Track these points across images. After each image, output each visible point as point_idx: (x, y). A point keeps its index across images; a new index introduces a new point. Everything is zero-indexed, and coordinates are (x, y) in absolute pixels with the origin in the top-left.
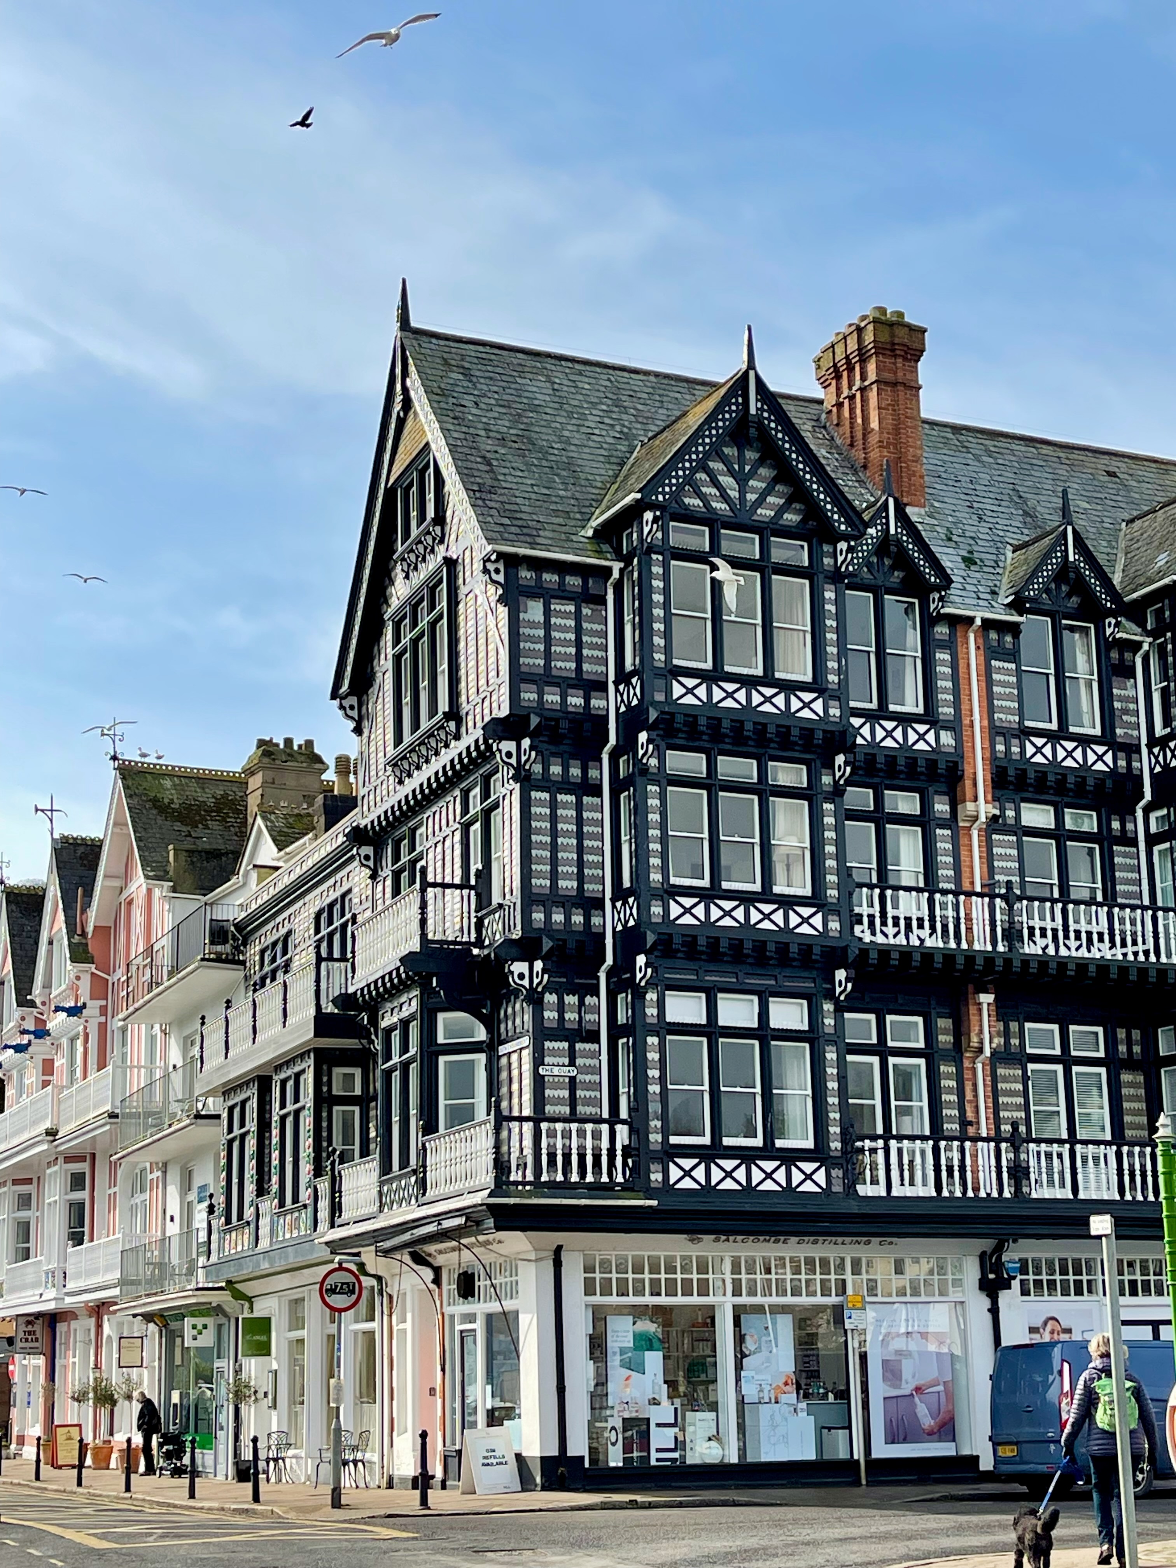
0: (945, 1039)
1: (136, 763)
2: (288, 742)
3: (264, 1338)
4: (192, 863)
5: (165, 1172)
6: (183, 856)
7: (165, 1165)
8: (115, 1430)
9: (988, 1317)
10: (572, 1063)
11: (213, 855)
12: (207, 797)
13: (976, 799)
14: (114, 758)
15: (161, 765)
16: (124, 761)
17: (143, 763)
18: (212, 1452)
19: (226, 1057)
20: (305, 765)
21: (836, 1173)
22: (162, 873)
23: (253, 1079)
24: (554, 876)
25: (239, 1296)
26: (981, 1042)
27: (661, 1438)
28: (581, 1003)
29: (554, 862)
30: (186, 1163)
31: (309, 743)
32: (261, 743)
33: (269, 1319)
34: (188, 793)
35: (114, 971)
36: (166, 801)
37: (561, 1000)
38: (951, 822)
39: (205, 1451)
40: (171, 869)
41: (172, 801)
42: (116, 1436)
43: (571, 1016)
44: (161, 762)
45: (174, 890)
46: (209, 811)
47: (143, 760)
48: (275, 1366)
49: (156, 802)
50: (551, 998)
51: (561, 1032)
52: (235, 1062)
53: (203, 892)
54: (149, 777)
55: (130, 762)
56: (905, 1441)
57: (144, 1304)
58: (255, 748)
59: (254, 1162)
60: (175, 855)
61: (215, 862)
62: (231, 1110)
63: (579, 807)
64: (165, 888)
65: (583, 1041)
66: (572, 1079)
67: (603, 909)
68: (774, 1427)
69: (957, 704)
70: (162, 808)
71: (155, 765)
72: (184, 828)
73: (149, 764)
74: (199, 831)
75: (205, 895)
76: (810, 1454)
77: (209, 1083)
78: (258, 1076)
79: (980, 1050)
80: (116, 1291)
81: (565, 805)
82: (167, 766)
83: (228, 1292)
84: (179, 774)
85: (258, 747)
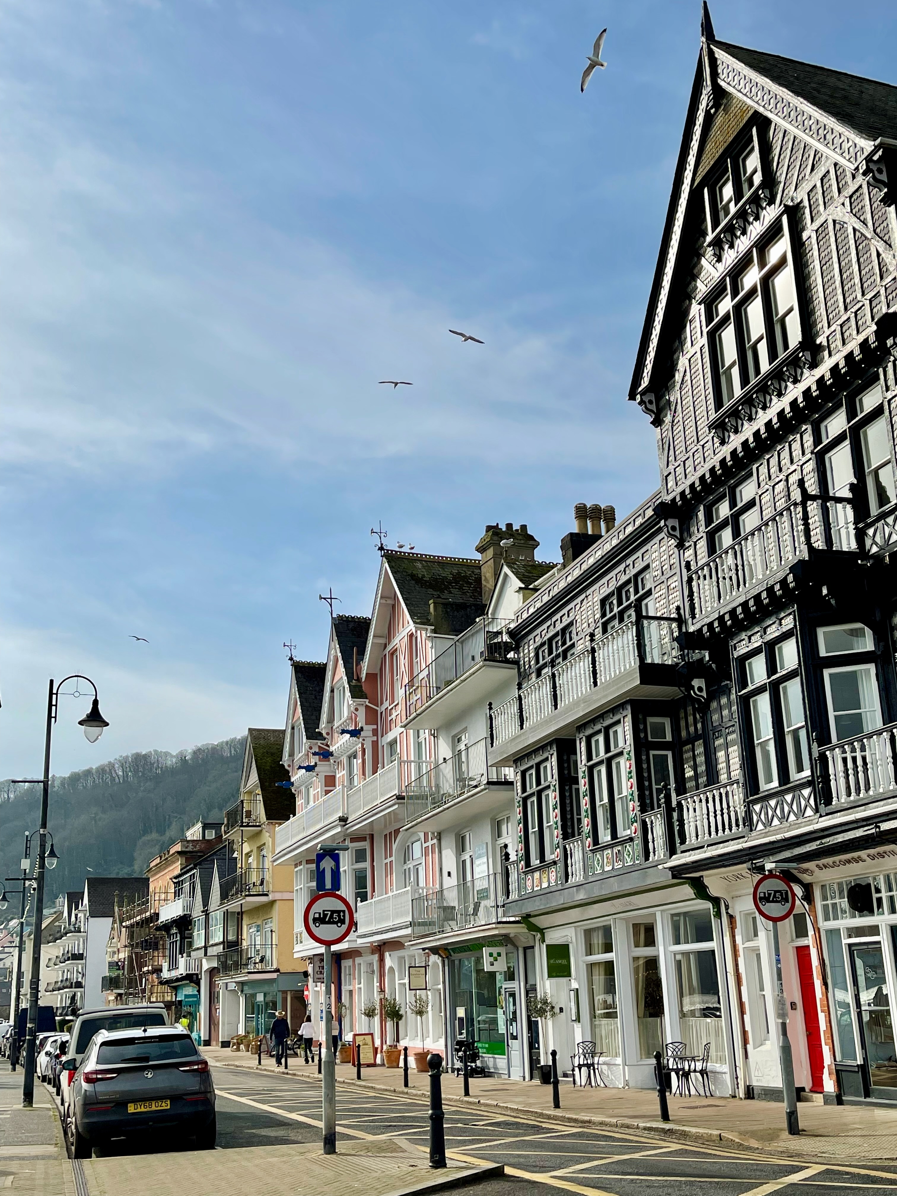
1: (396, 552)
2: (509, 526)
3: (564, 962)
4: (447, 612)
5: (439, 840)
6: (440, 609)
7: (439, 834)
8: (400, 1038)
11: (461, 607)
12: (446, 573)
14: (381, 549)
15: (413, 554)
16: (388, 550)
17: (401, 552)
18: (506, 1057)
19: (522, 728)
20: (522, 542)
22: (425, 621)
23: (550, 744)
25: (533, 928)
30: (460, 831)
31: (524, 527)
32: (489, 528)
33: (567, 946)
34: (433, 571)
35: (382, 703)
36: (420, 576)
39: (496, 1056)
40: (432, 618)
41: (423, 576)
42: (401, 1042)
44: (413, 551)
45: (435, 631)
46: (450, 583)
47: (400, 550)
48: (575, 985)
49: (413, 577)
52: (533, 729)
53: (455, 633)
54: (406, 561)
55: (392, 551)
57: (439, 939)
58: (485, 533)
59: (558, 811)
60: (435, 607)
61: (462, 612)
62: (524, 773)
64: (429, 630)
70: (418, 580)
71: (409, 553)
72: (435, 593)
73: (405, 553)
74: (446, 594)
75: (457, 636)
77: (502, 753)
78: (555, 739)
80: (409, 931)
82: (417, 554)
83: (523, 925)
84: (425, 559)
85: (487, 531)
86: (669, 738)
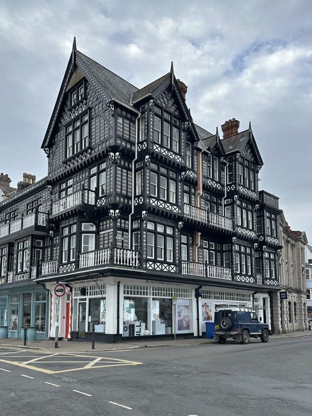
0: (191, 242)
9: (196, 302)
10: (123, 237)
13: (200, 190)
20: (6, 180)
21: (177, 268)
23: (7, 243)
24: (121, 189)
26: (198, 243)
27: (137, 329)
28: (125, 222)
29: (122, 186)
37: (121, 221)
38: (194, 194)
43: (123, 225)
50: (119, 220)
51: (120, 229)
56: (181, 330)
59: (7, 263)
63: (127, 173)
65: (125, 232)
66: (123, 240)
67: (131, 200)
68: (158, 326)
69: (197, 168)
76: (164, 333)
79: (197, 245)
81: (124, 172)
86: (41, 246)
